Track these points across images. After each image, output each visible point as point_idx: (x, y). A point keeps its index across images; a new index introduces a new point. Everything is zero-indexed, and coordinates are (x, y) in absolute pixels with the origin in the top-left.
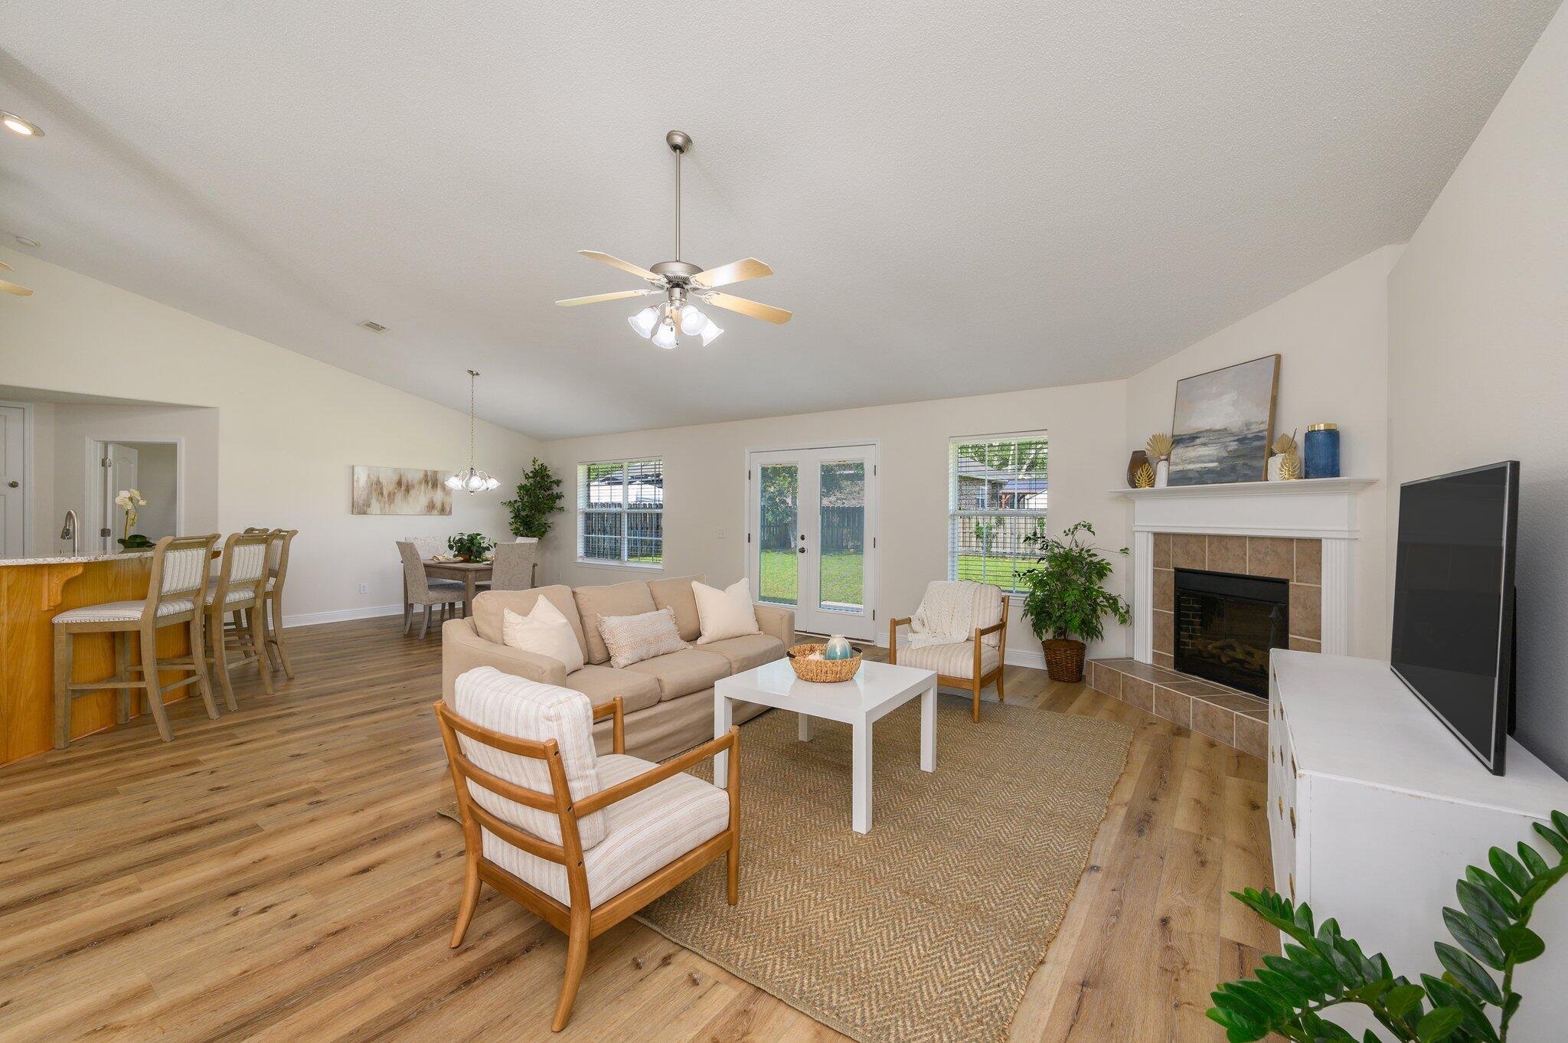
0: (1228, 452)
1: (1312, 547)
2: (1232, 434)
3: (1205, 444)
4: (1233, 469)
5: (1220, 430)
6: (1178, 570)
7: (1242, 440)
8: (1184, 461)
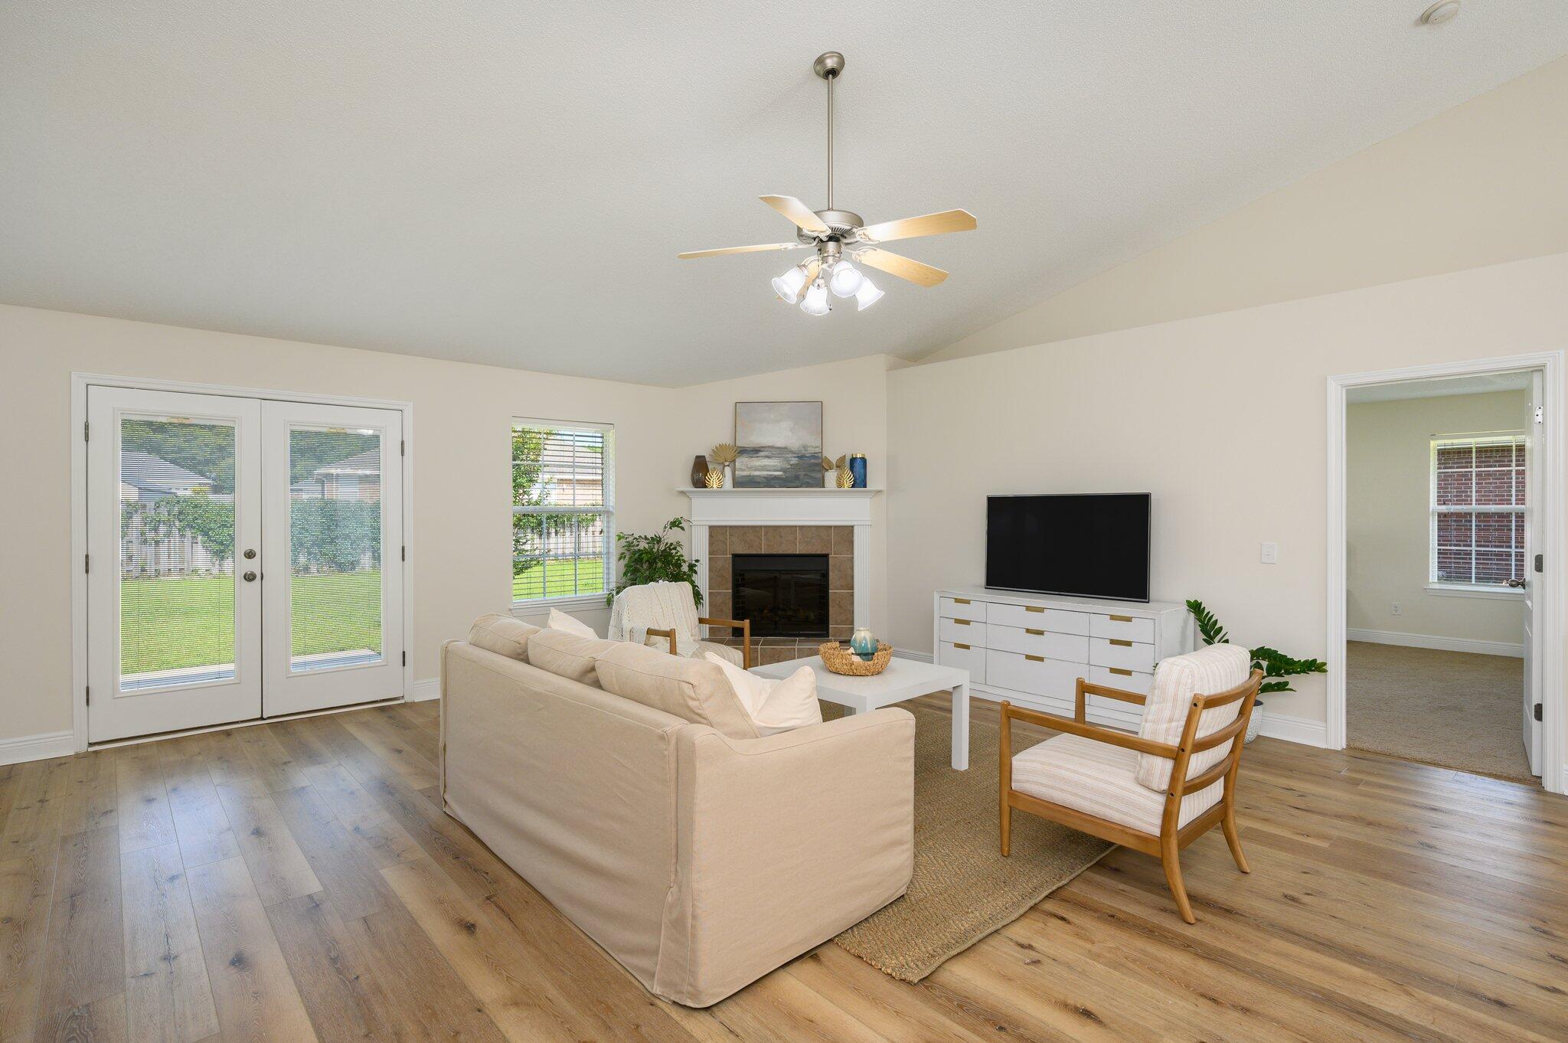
0: (791, 465)
1: (846, 534)
2: (792, 452)
3: (768, 457)
4: (797, 477)
5: (780, 448)
6: (735, 556)
7: (801, 457)
8: (750, 468)
